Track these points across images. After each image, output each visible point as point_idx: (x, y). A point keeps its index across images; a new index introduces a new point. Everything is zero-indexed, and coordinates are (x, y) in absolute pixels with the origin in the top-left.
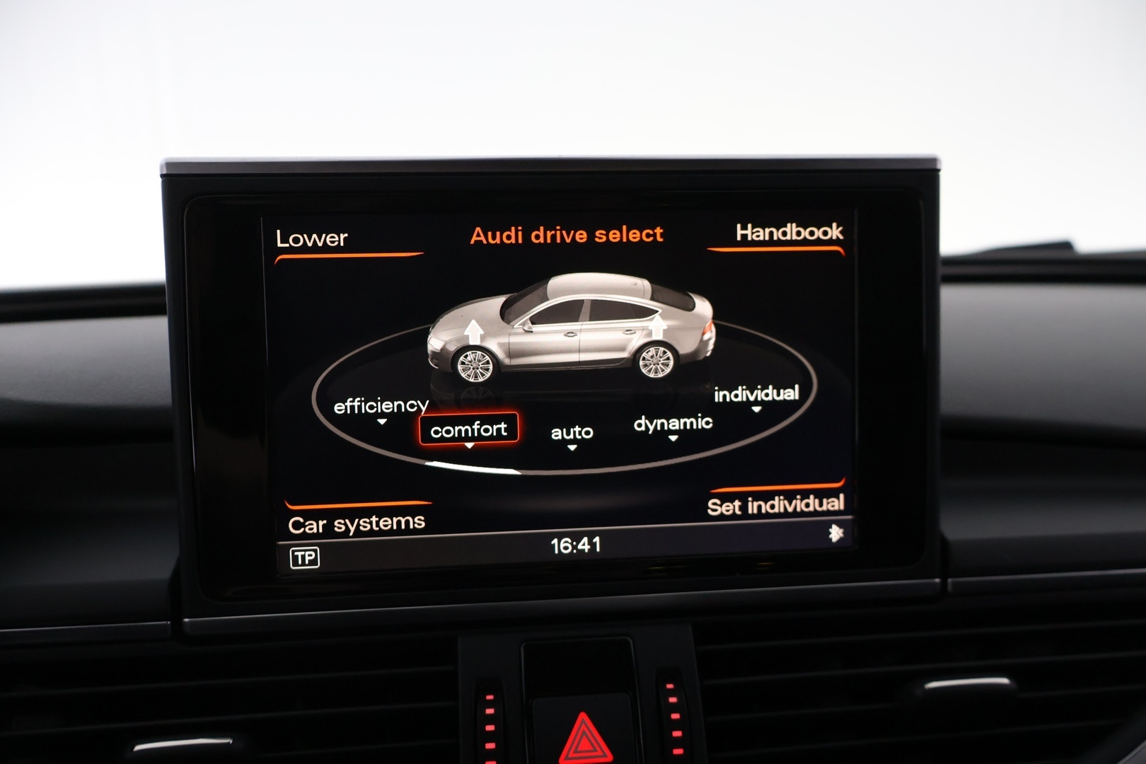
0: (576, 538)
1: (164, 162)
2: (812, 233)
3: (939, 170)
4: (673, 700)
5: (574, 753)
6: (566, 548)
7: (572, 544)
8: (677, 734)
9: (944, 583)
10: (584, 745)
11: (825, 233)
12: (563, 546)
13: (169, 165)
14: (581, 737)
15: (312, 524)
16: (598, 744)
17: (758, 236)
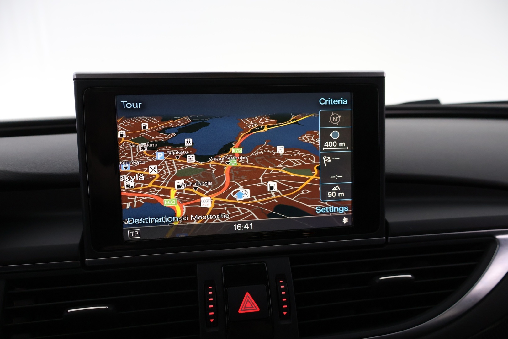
0: (243, 224)
1: (75, 74)
3: (385, 77)
4: (282, 287)
5: (244, 308)
6: (239, 228)
7: (241, 226)
8: (284, 300)
9: (387, 239)
10: (248, 305)
13: (77, 75)
14: (247, 302)
15: (137, 220)
16: (253, 304)
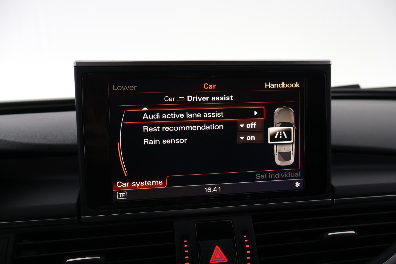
0: (213, 187)
1: (75, 62)
2: (290, 86)
3: (331, 65)
4: (246, 241)
5: (215, 259)
6: (209, 191)
7: (211, 189)
8: (248, 252)
9: (333, 200)
10: (218, 257)
11: (294, 85)
12: (208, 190)
13: (77, 63)
14: (217, 254)
15: (125, 184)
16: (223, 256)
17: (272, 87)
